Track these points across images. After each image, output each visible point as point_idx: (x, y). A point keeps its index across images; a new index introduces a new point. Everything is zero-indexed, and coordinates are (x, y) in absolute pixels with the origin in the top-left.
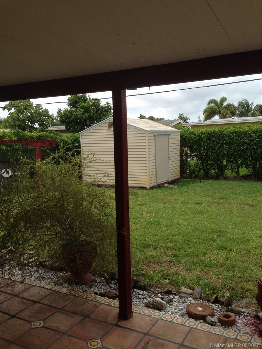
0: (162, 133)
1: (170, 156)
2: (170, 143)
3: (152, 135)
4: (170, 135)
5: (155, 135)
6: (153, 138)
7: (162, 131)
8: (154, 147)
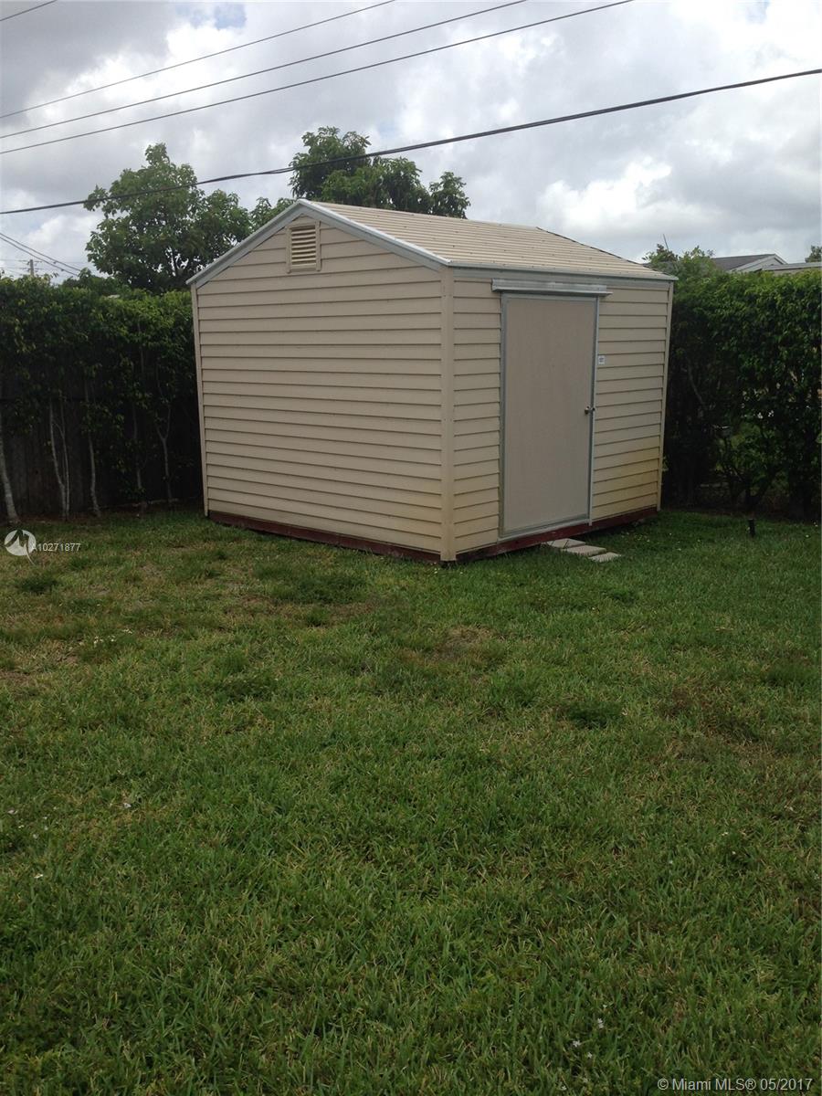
0: (553, 286)
1: (598, 401)
2: (601, 336)
3: (485, 290)
4: (608, 298)
5: (501, 292)
6: (493, 306)
7: (552, 274)
8: (495, 352)
